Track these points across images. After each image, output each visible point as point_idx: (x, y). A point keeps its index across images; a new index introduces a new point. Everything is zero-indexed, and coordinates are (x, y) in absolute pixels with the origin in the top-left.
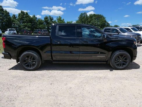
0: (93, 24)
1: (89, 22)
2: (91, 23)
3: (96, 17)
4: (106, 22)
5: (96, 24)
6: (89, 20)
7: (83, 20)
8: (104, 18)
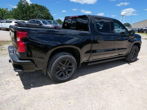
0: (36, 15)
1: (32, 13)
2: (33, 14)
3: (39, 8)
4: (50, 14)
5: (39, 15)
6: (32, 10)
7: (23, 9)
8: (48, 10)
